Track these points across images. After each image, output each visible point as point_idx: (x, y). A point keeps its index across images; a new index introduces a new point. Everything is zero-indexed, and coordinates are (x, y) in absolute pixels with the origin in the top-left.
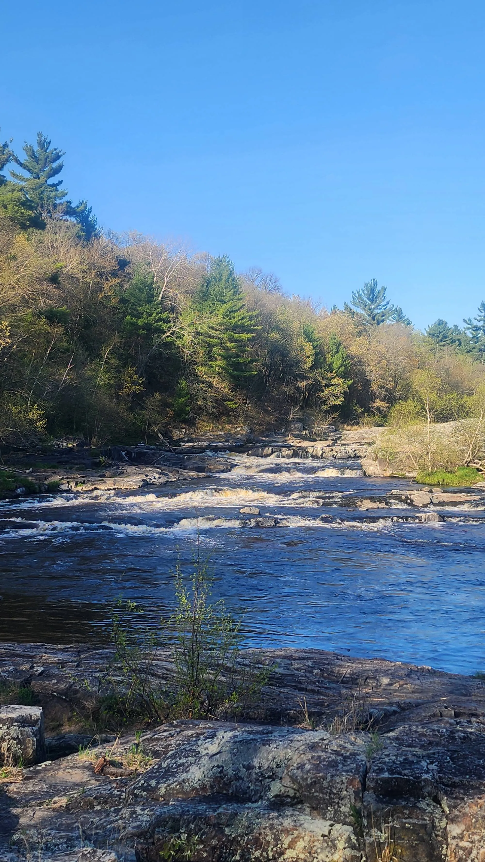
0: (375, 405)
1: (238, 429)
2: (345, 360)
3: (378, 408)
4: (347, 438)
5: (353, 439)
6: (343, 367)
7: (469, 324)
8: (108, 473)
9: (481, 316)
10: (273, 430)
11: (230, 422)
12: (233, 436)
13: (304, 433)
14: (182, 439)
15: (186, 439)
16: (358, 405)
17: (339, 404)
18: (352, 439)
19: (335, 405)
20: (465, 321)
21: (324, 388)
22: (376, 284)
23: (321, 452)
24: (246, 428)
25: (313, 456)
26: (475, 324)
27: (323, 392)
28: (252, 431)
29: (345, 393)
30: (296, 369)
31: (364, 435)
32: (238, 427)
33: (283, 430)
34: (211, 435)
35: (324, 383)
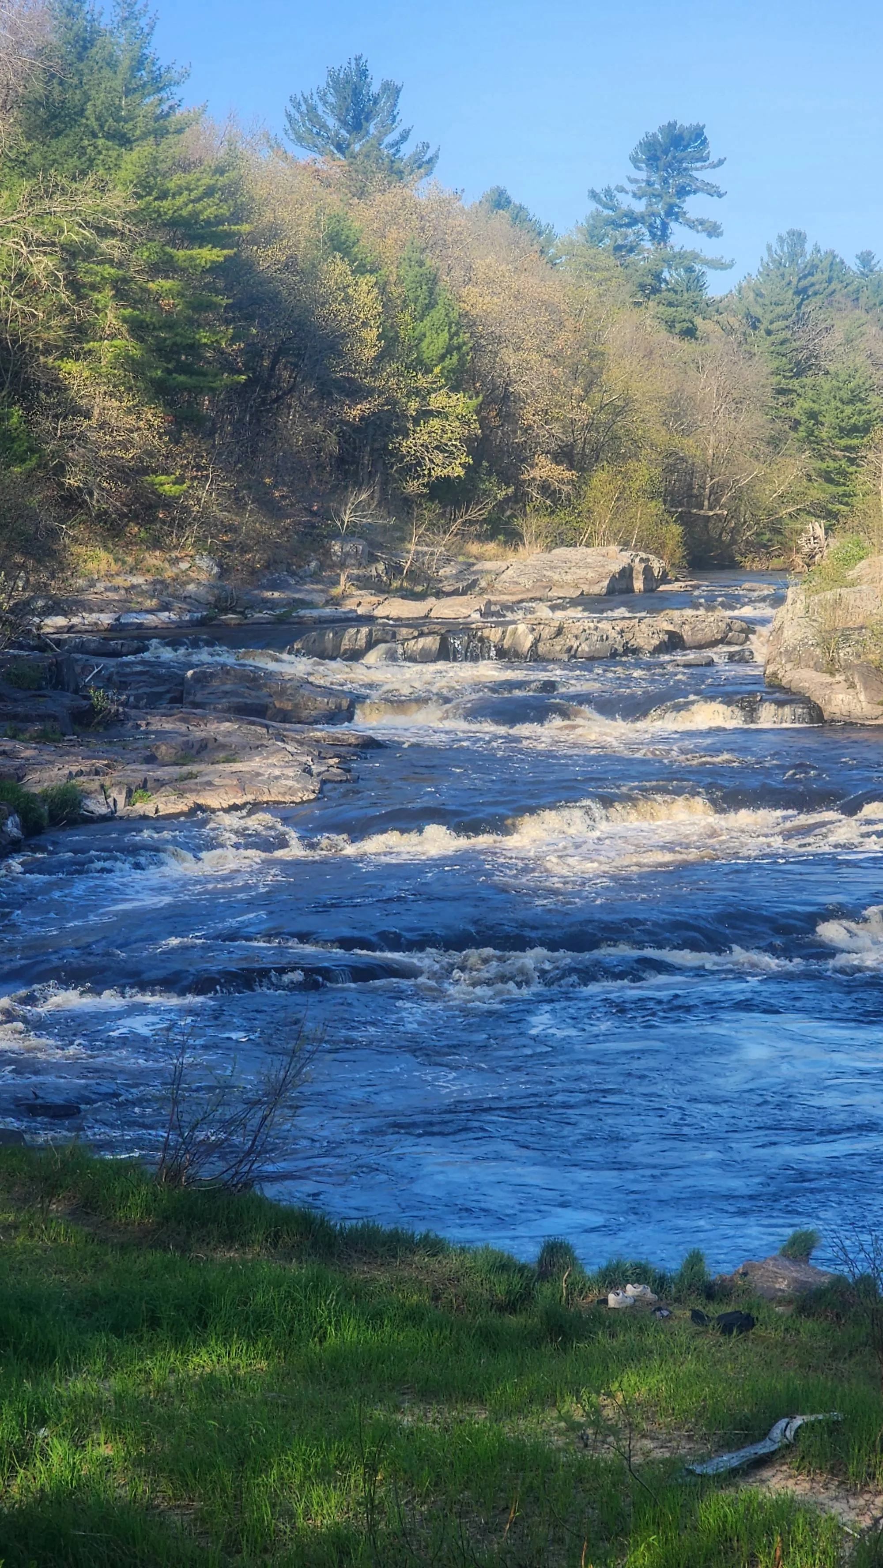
0: (535, 473)
1: (184, 566)
2: (457, 334)
3: (545, 488)
4: (498, 586)
5: (518, 588)
6: (455, 357)
7: (606, 206)
8: (164, 748)
9: (636, 181)
10: (284, 566)
11: (156, 544)
12: (170, 590)
13: (374, 573)
14: (27, 603)
15: (40, 603)
16: (494, 479)
17: (459, 477)
18: (513, 588)
19: (447, 479)
20: (593, 195)
21: (410, 426)
22: (363, 73)
23: (531, 638)
24: (204, 562)
25: (502, 654)
26: (624, 207)
27: (406, 436)
28: (225, 571)
29: (467, 441)
30: (338, 365)
31: (548, 573)
32: (181, 559)
33: (313, 564)
34: (107, 589)
35: (413, 406)
